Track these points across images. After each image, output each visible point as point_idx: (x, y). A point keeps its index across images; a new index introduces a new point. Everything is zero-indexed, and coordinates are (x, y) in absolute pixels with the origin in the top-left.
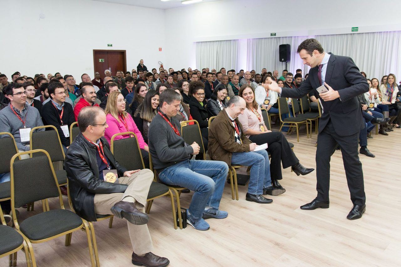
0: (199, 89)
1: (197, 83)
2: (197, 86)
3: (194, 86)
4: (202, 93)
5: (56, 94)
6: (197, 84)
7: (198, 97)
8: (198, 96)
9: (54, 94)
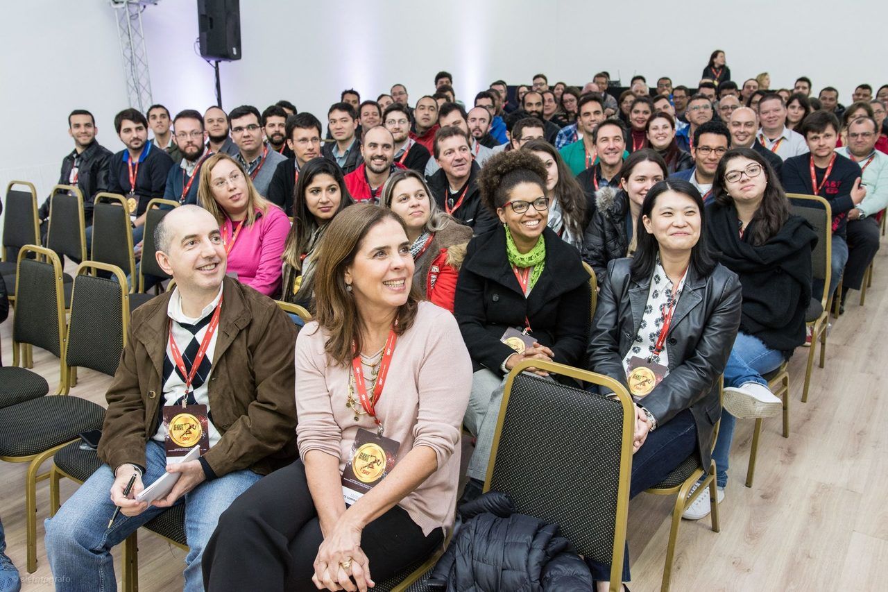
0: (517, 181)
1: (507, 161)
2: (508, 172)
3: (498, 173)
4: (530, 198)
5: (294, 142)
6: (506, 166)
7: (513, 221)
8: (515, 215)
9: (292, 141)
